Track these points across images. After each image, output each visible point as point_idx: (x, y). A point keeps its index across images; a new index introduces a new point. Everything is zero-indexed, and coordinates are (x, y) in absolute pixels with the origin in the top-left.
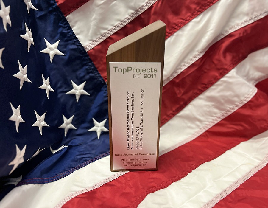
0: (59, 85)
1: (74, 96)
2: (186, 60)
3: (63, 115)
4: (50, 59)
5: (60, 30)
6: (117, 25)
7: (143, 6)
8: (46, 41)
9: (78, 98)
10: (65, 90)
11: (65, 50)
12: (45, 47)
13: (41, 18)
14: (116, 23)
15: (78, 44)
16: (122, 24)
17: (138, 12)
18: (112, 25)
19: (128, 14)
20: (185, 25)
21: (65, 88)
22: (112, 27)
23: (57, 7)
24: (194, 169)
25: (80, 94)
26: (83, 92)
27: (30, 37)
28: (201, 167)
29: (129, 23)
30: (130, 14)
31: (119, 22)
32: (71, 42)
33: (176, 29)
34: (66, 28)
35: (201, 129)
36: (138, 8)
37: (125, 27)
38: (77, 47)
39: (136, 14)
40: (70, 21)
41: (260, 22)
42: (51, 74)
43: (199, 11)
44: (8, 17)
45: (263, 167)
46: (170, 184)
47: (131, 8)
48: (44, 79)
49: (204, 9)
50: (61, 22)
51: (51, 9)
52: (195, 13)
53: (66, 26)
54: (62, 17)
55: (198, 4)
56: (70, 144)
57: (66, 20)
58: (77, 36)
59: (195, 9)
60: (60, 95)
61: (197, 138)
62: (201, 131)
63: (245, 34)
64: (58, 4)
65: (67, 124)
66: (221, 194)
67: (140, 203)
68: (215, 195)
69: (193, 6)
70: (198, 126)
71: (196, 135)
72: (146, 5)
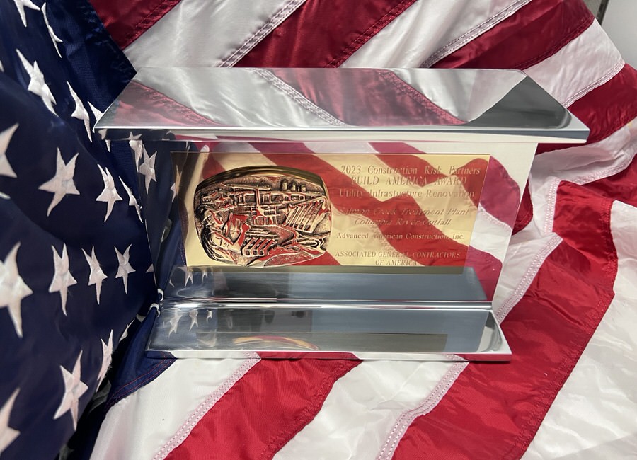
6: (229, 56)
7: (280, 10)
14: (228, 53)
17: (271, 24)
19: (250, 30)
20: (363, 44)
23: (104, 30)
31: (234, 50)
33: (346, 54)
34: (126, 73)
36: (270, 16)
39: (267, 28)
40: (133, 60)
43: (391, 14)
49: (400, 9)
52: (383, 19)
63: (480, 53)
64: (105, 25)
72: (287, 8)
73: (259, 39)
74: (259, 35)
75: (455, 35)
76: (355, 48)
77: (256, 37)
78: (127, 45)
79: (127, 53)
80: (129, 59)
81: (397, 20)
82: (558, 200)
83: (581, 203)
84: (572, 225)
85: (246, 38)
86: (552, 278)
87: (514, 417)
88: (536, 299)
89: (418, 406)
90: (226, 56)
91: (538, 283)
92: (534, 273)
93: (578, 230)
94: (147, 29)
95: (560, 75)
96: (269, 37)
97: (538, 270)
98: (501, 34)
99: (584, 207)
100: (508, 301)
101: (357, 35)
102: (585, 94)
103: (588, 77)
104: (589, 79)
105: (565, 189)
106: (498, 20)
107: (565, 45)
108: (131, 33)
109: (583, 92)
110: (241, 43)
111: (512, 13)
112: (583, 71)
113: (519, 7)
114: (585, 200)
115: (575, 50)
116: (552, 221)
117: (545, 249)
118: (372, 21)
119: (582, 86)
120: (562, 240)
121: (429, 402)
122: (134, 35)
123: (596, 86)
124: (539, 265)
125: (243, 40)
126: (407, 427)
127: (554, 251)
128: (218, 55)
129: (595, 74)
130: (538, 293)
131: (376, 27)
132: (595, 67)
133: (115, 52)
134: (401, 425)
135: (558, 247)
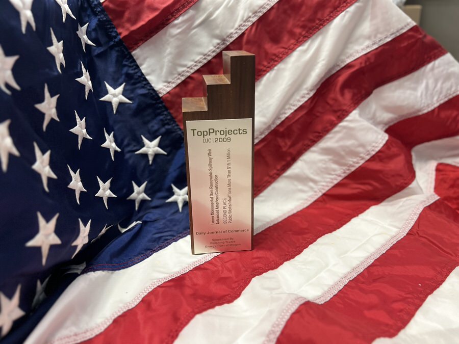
0: (126, 142)
1: (145, 156)
2: (291, 102)
3: (133, 182)
4: (113, 108)
5: (125, 70)
6: (198, 60)
7: (232, 33)
8: (108, 86)
9: (151, 158)
10: (135, 148)
11: (132, 95)
12: (106, 92)
13: (99, 56)
14: (198, 58)
15: (149, 88)
16: (205, 59)
17: (226, 42)
18: (193, 61)
19: (213, 45)
20: (288, 55)
21: (135, 146)
22: (192, 63)
23: (120, 40)
24: (311, 243)
25: (153, 154)
26: (157, 150)
27: (88, 81)
28: (319, 240)
29: (215, 57)
30: (215, 45)
31: (202, 56)
32: (139, 85)
33: (276, 61)
34: (133, 67)
35: (316, 192)
36: (225, 37)
37: (210, 62)
38: (147, 92)
39: (223, 44)
40: (137, 59)
41: (387, 47)
42: (116, 128)
43: (306, 37)
44: (61, 55)
45: (402, 237)
46: (282, 264)
47: (217, 37)
48: (106, 135)
49: (311, 33)
50: (125, 60)
51: (112, 43)
52: (301, 39)
53: (132, 64)
54: (126, 53)
55: (303, 27)
56: (144, 219)
57: (132, 57)
58: (147, 77)
59: (300, 34)
60: (127, 156)
61: (311, 205)
62: (317, 195)
63: (368, 63)
64: (121, 37)
65: (139, 193)
66: (350, 273)
67: (244, 289)
68: (341, 275)
69: (298, 31)
70: (312, 188)
71: (309, 201)
72: (236, 33)
74: (218, 48)
76: (282, 58)
77: (216, 50)
78: (134, 49)
79: (134, 54)
80: (135, 57)
81: (310, 41)
82: (437, 176)
83: (453, 176)
84: (448, 192)
85: (210, 50)
86: (429, 221)
87: (390, 312)
88: (417, 236)
91: (418, 226)
92: (416, 218)
93: (452, 195)
94: (146, 41)
97: (418, 215)
100: (394, 237)
101: (283, 49)
103: (446, 88)
104: (448, 90)
109: (445, 98)
110: (206, 52)
114: (455, 173)
116: (433, 190)
117: (425, 201)
118: (293, 41)
119: (444, 94)
120: (439, 197)
122: (138, 44)
123: (455, 95)
124: (418, 212)
127: (432, 204)
130: (418, 232)
132: (450, 82)
135: (435, 202)
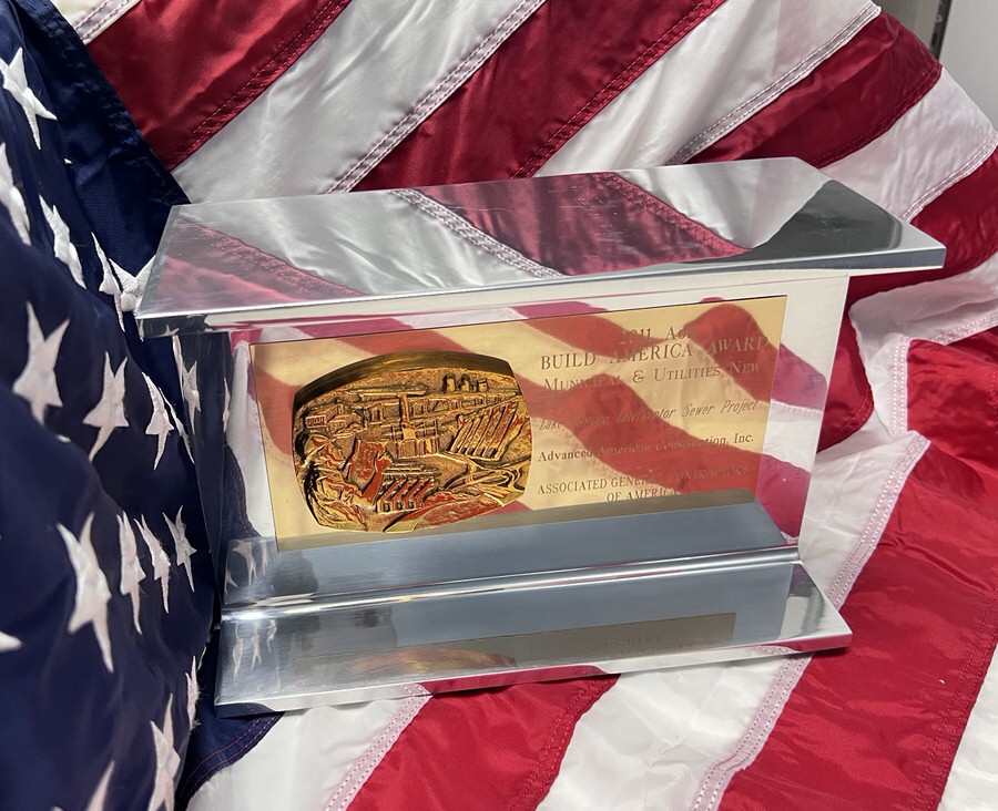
73: (396, 141)
74: (395, 134)
75: (717, 114)
76: (554, 147)
77: (391, 139)
78: (178, 162)
79: (178, 176)
80: (180, 184)
81: (623, 97)
82: (911, 374)
83: (952, 376)
84: (942, 415)
85: (374, 141)
86: (923, 511)
87: (901, 762)
88: (900, 548)
89: (729, 755)
90: (341, 172)
91: (900, 522)
92: (891, 503)
93: (953, 424)
94: (211, 135)
95: (896, 166)
96: (411, 137)
97: (896, 498)
98: (792, 107)
99: (959, 383)
100: (851, 557)
101: (558, 125)
102: (940, 193)
103: (943, 165)
104: (945, 169)
105: (921, 353)
106: (784, 88)
107: (901, 115)
108: (185, 143)
109: (936, 191)
110: (364, 150)
111: (807, 73)
112: (934, 157)
113: (817, 62)
114: (960, 371)
115: (917, 122)
116: (904, 411)
117: (904, 460)
118: (580, 102)
119: (935, 181)
120: (929, 442)
121: (746, 745)
122: (190, 146)
123: (957, 179)
124: (898, 488)
125: (369, 144)
126: (722, 794)
127: (917, 464)
128: (328, 170)
129: (954, 159)
130: (902, 538)
131: (587, 111)
132: (952, 150)
133: (158, 174)
134: (710, 790)
135: (924, 457)
